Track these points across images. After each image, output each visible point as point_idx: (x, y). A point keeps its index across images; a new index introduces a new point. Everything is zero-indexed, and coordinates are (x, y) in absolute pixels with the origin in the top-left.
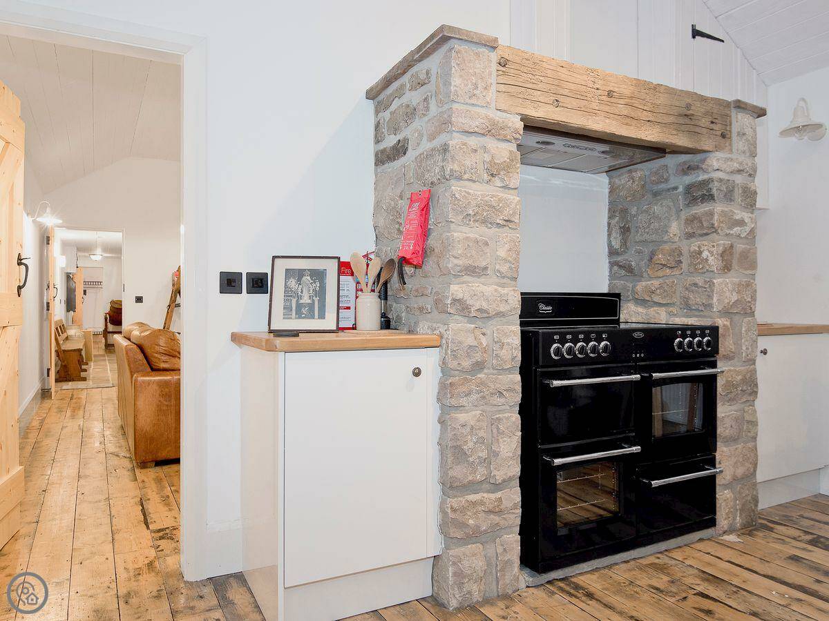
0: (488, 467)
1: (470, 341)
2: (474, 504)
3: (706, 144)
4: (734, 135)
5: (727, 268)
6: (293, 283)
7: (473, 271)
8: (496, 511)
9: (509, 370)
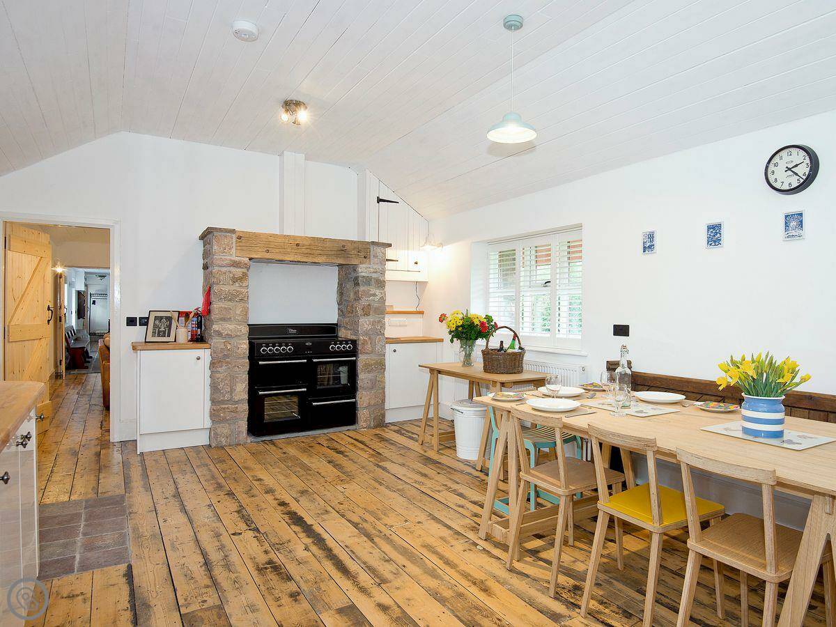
0: (231, 395)
1: (222, 346)
2: (224, 409)
3: (355, 262)
4: (372, 257)
5: (367, 314)
6: (157, 322)
7: (224, 319)
8: (235, 411)
9: (243, 358)
